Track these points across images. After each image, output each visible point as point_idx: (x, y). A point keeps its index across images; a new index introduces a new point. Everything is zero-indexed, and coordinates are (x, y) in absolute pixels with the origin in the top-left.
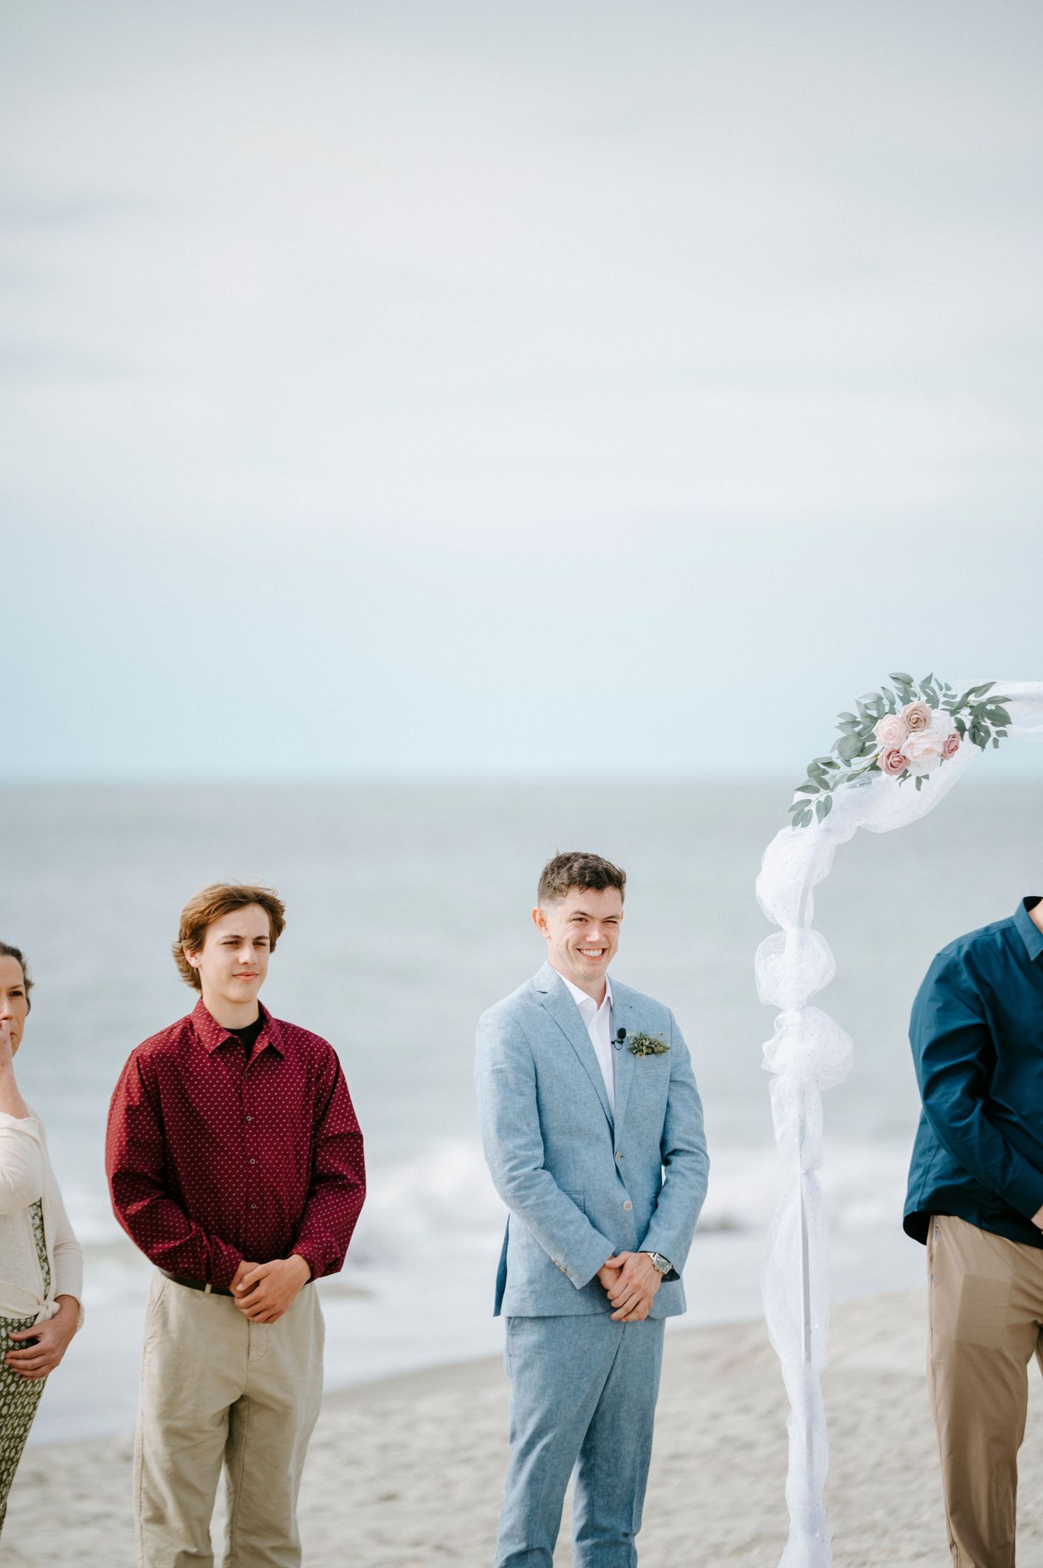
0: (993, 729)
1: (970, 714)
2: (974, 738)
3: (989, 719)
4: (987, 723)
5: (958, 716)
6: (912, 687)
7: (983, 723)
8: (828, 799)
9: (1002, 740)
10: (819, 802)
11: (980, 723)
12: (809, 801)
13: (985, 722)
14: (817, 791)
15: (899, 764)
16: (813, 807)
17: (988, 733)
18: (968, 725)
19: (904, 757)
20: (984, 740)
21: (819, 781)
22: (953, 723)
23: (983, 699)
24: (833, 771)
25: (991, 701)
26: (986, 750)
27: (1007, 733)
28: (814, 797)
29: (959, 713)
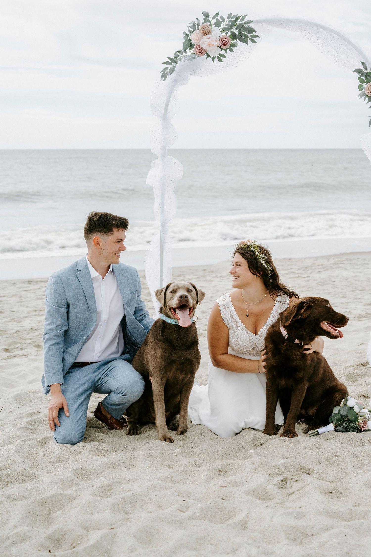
0: (249, 35)
1: (236, 29)
2: (240, 39)
3: (246, 31)
4: (245, 33)
5: (232, 30)
6: (209, 18)
7: (243, 33)
8: (174, 67)
9: (255, 39)
10: (170, 69)
12: (168, 68)
14: (171, 64)
15: (201, 51)
16: (168, 70)
17: (247, 37)
18: (237, 34)
19: (202, 48)
20: (245, 40)
21: (173, 61)
22: (229, 34)
23: (243, 22)
24: (181, 56)
25: (246, 23)
26: (247, 44)
27: (257, 36)
28: (170, 66)
29: (232, 29)
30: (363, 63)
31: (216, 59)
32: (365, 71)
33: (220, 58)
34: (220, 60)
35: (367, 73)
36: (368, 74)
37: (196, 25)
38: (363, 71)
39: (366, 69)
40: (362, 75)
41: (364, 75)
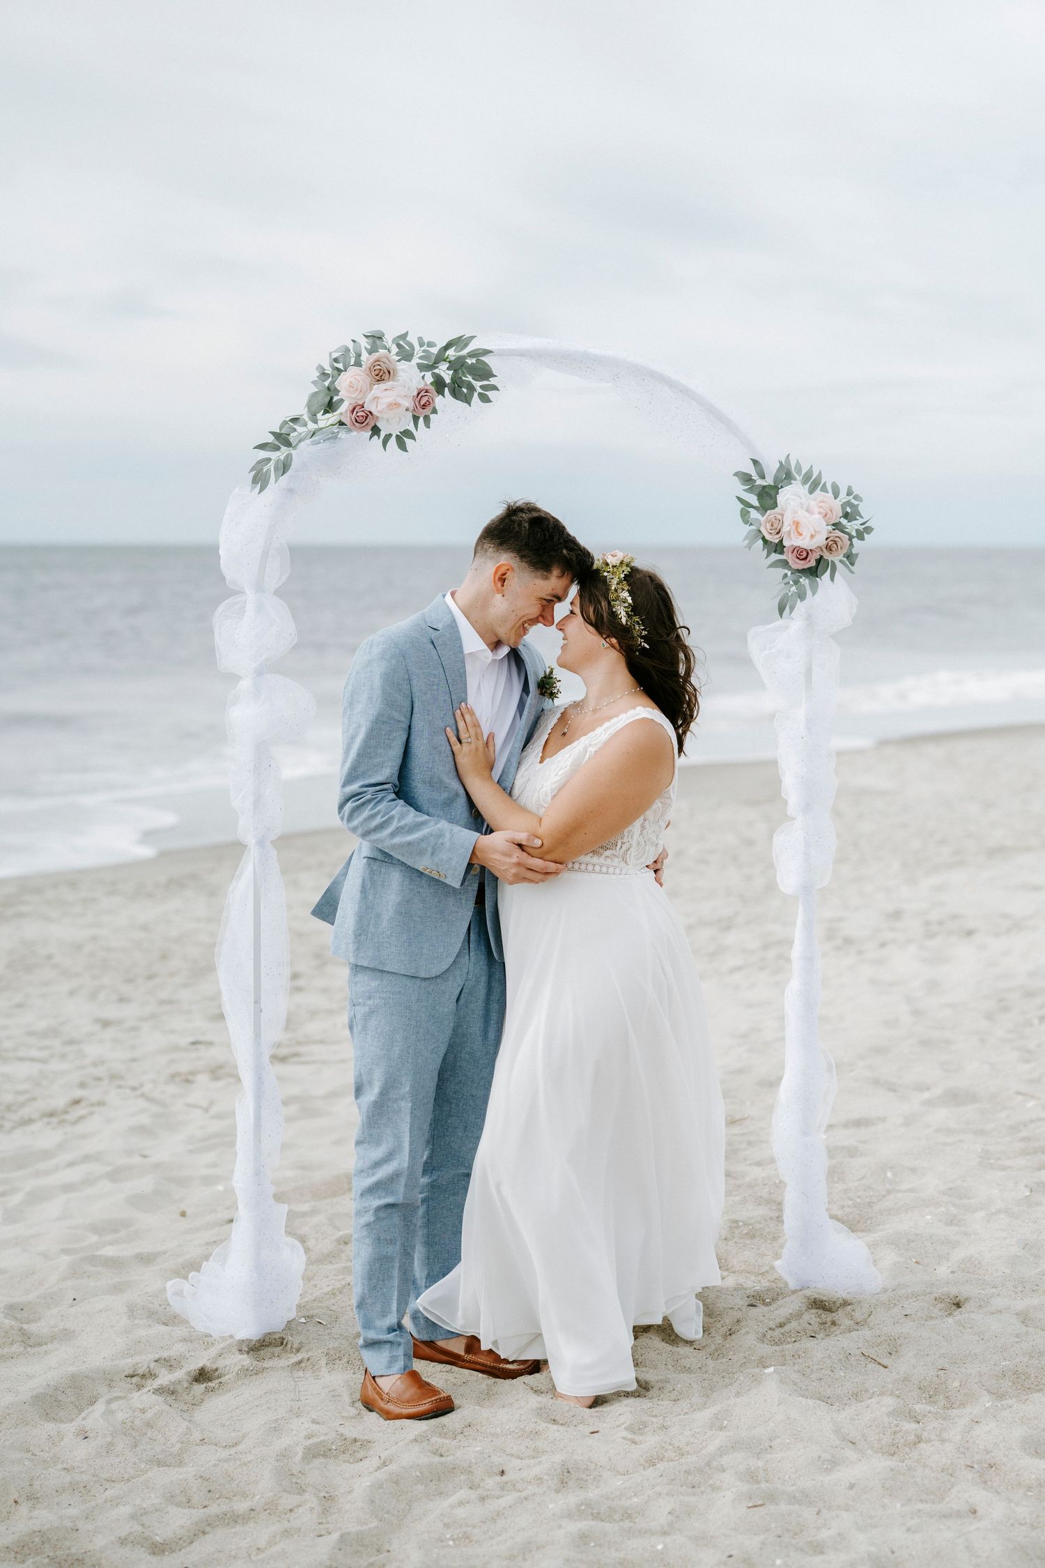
0: (477, 384)
1: (448, 369)
2: (456, 394)
3: (470, 374)
4: (469, 378)
5: (436, 371)
6: (383, 341)
7: (464, 378)
8: (289, 457)
9: (490, 394)
10: (278, 461)
11: (461, 378)
12: (269, 460)
13: (467, 377)
14: (278, 449)
15: (364, 420)
16: (271, 465)
17: (471, 388)
18: (448, 380)
19: (370, 412)
20: (467, 395)
21: (282, 439)
22: (429, 378)
23: (464, 352)
24: (300, 429)
25: (471, 355)
26: (470, 406)
27: (494, 388)
28: (274, 455)
29: (437, 367)
30: (755, 462)
31: (393, 440)
32: (759, 482)
33: (402, 440)
34: (402, 446)
35: (764, 487)
36: (766, 490)
37: (352, 354)
38: (755, 481)
39: (763, 477)
40: (750, 490)
41: (757, 491)
